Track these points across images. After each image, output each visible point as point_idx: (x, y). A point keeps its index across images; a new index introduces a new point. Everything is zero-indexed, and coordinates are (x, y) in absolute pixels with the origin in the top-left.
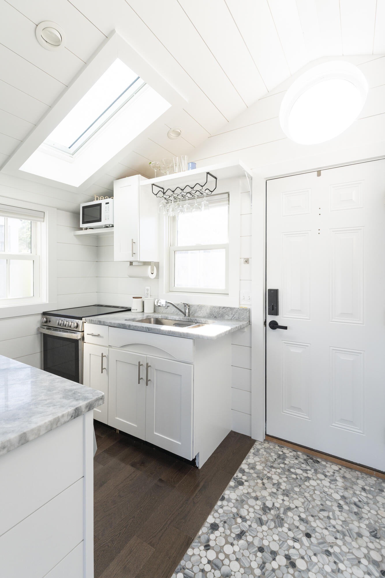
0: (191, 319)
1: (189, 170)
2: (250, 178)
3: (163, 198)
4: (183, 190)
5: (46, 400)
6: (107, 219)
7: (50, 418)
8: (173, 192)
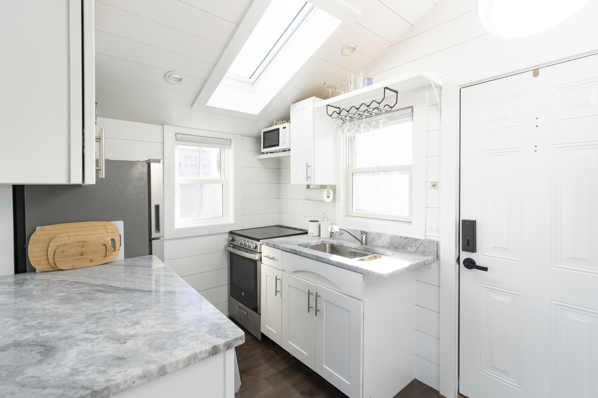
0: (367, 248)
1: (364, 86)
2: (440, 88)
3: (337, 119)
4: (358, 109)
5: (193, 332)
6: (284, 143)
7: (188, 354)
8: (348, 111)
